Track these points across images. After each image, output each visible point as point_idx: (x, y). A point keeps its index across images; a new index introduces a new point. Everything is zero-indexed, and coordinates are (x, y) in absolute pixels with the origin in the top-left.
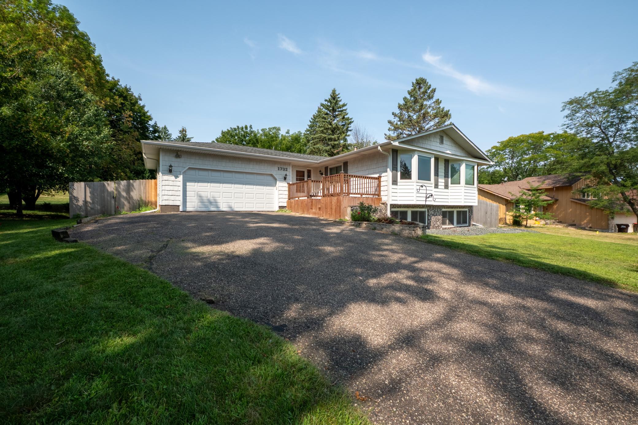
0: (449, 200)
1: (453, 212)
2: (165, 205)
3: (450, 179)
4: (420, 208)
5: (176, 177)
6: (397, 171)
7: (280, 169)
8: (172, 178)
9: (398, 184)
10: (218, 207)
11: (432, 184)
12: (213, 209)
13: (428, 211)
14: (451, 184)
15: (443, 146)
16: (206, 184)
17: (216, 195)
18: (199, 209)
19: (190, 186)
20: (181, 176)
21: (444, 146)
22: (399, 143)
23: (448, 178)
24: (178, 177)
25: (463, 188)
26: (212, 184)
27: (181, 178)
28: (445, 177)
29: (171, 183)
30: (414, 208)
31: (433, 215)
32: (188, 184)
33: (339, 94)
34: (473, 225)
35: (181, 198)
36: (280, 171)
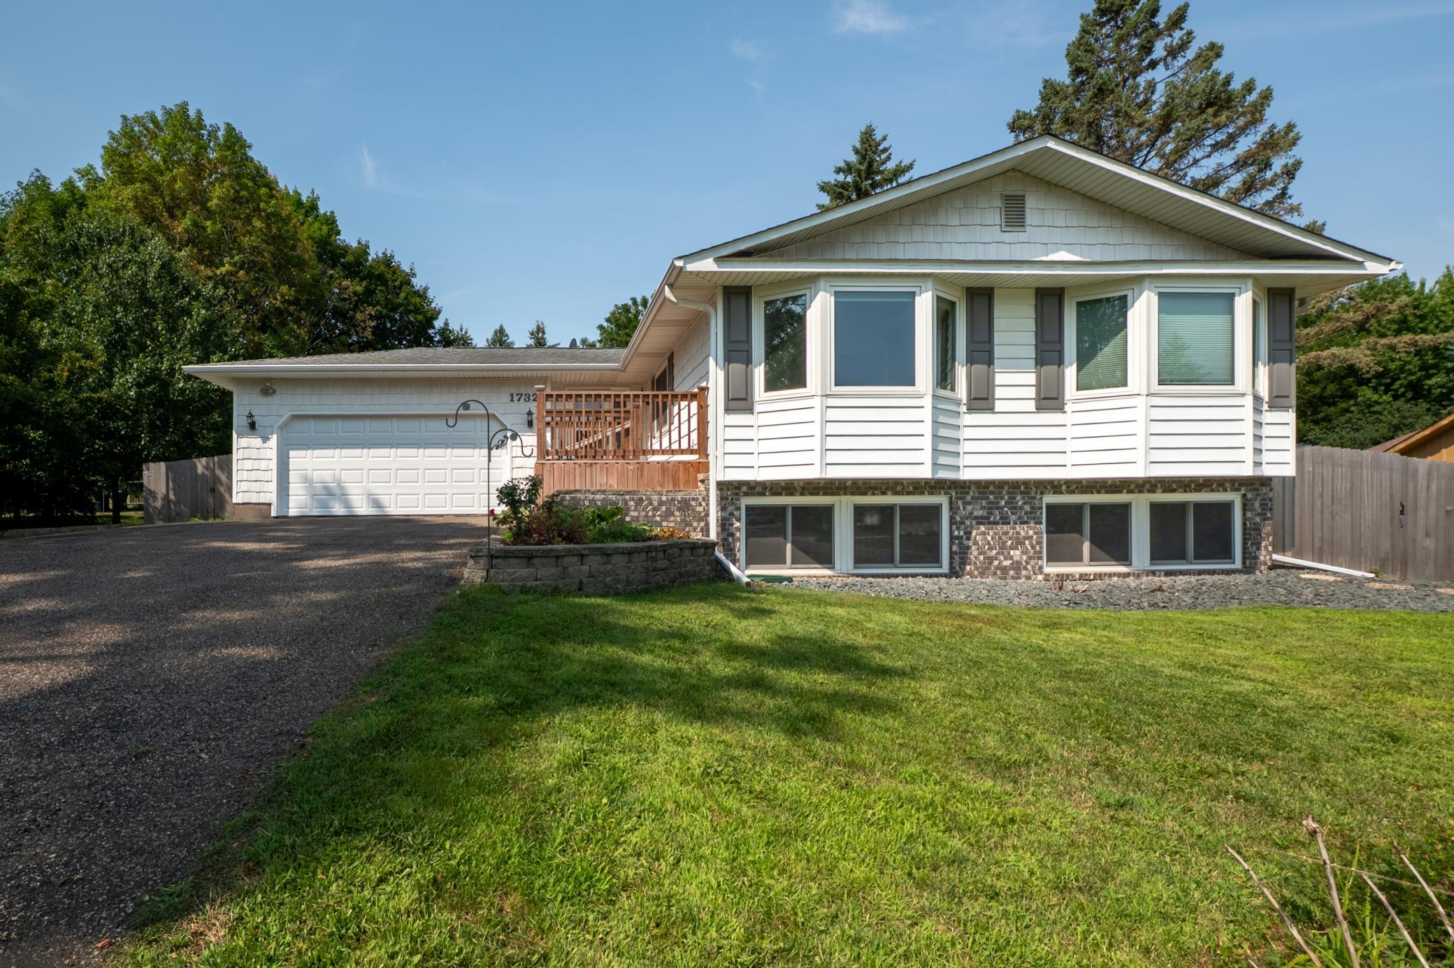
0: (1068, 459)
1: (1126, 508)
2: (244, 504)
3: (1071, 373)
4: (896, 493)
5: (265, 439)
6: (748, 361)
7: (516, 398)
8: (257, 442)
9: (757, 408)
10: (348, 505)
11: (921, 396)
12: (338, 510)
13: (951, 503)
14: (1079, 388)
15: (1022, 237)
16: (330, 452)
17: (345, 476)
18: (307, 512)
19: (298, 459)
20: (275, 436)
21: (1030, 233)
22: (718, 260)
23: (1060, 362)
24: (269, 439)
25: (1141, 402)
26: (345, 452)
27: (273, 441)
28: (1040, 361)
29: (254, 453)
30: (865, 494)
31: (981, 521)
32: (292, 453)
33: (884, 139)
34: (1275, 566)
35: (273, 487)
36: (516, 403)
